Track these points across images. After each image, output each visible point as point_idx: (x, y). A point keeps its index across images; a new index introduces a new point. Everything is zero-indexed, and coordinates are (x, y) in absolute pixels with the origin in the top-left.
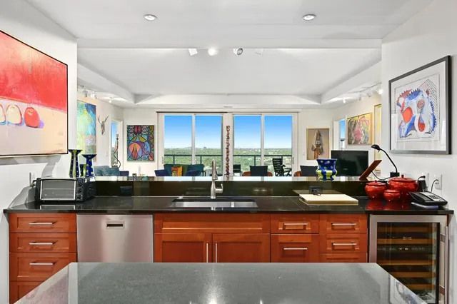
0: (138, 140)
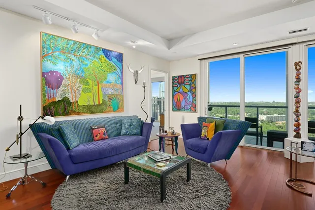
0: (181, 90)
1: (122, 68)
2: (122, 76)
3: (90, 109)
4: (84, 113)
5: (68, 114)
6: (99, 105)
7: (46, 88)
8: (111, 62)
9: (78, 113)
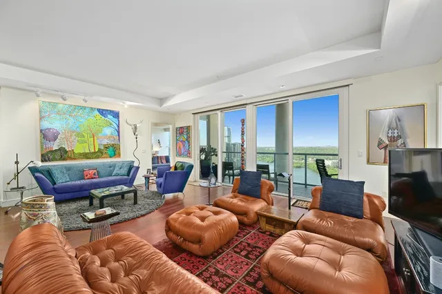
0: (181, 139)
1: (119, 123)
2: (119, 129)
3: (86, 156)
4: (79, 158)
5: (64, 159)
6: (95, 153)
7: (44, 141)
8: (106, 119)
9: (75, 159)
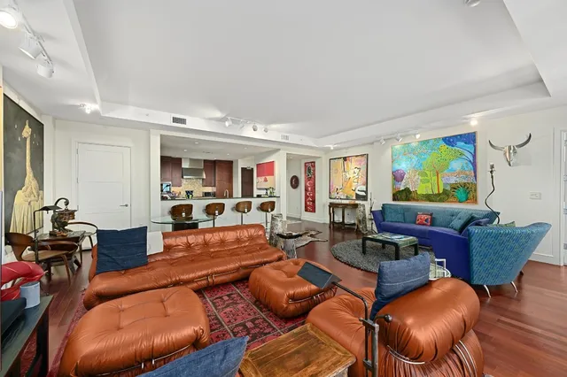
1: (475, 152)
2: (474, 160)
3: (429, 198)
4: (421, 200)
5: (408, 200)
6: (439, 194)
7: (394, 182)
8: (454, 148)
9: (417, 200)
